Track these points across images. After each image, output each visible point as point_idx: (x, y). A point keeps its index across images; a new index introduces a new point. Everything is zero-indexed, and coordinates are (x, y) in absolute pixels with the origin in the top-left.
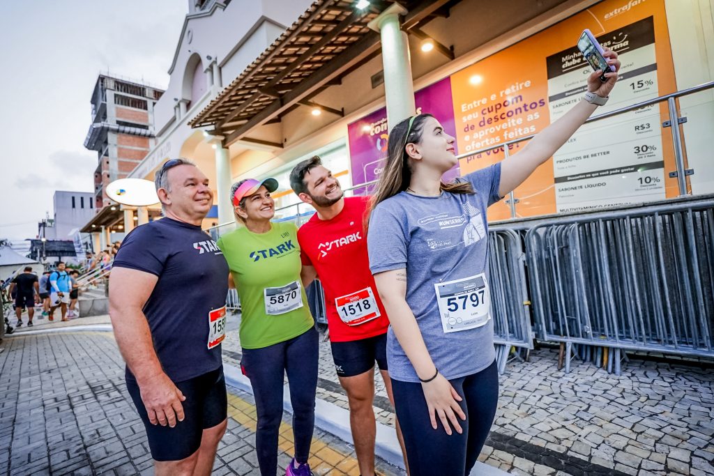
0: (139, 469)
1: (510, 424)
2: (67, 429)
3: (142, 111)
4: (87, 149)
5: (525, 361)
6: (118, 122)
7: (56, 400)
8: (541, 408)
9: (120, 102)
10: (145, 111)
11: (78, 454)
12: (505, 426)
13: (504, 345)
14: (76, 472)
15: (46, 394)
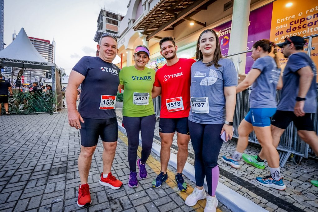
0: (98, 166)
1: (289, 196)
2: (76, 144)
3: (116, 26)
4: (94, 41)
5: (298, 164)
6: (107, 31)
7: (74, 133)
8: (311, 192)
9: (108, 22)
10: (117, 26)
11: (78, 154)
12: (286, 196)
13: (286, 153)
14: (76, 160)
15: (71, 130)
